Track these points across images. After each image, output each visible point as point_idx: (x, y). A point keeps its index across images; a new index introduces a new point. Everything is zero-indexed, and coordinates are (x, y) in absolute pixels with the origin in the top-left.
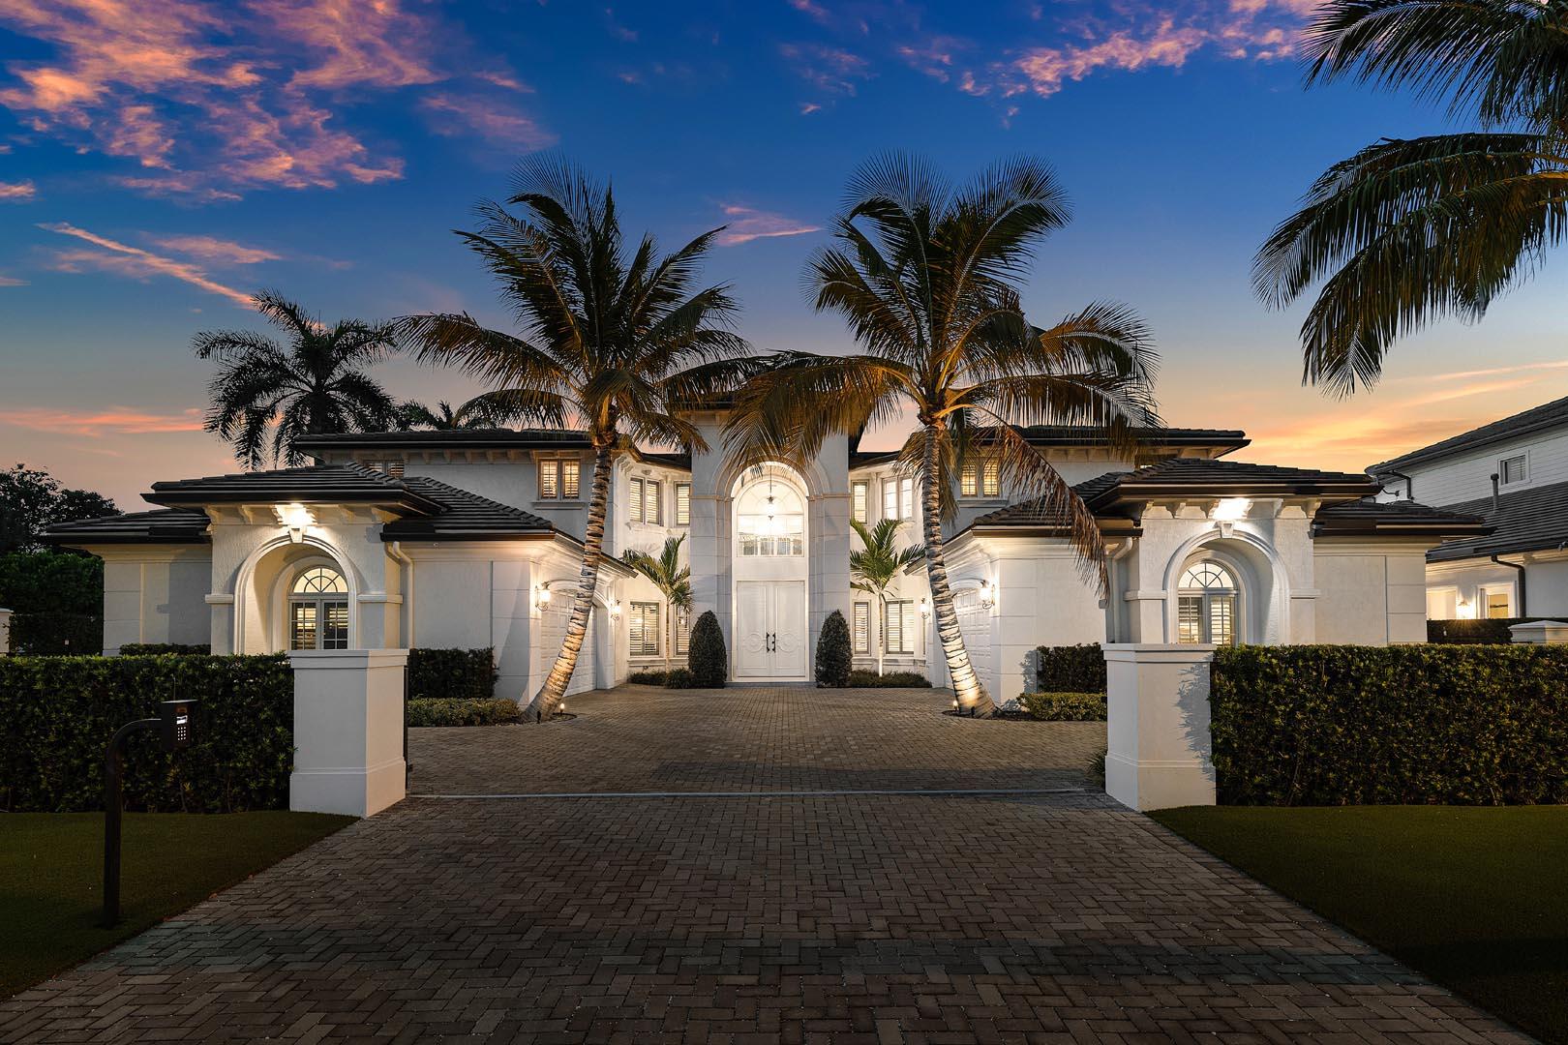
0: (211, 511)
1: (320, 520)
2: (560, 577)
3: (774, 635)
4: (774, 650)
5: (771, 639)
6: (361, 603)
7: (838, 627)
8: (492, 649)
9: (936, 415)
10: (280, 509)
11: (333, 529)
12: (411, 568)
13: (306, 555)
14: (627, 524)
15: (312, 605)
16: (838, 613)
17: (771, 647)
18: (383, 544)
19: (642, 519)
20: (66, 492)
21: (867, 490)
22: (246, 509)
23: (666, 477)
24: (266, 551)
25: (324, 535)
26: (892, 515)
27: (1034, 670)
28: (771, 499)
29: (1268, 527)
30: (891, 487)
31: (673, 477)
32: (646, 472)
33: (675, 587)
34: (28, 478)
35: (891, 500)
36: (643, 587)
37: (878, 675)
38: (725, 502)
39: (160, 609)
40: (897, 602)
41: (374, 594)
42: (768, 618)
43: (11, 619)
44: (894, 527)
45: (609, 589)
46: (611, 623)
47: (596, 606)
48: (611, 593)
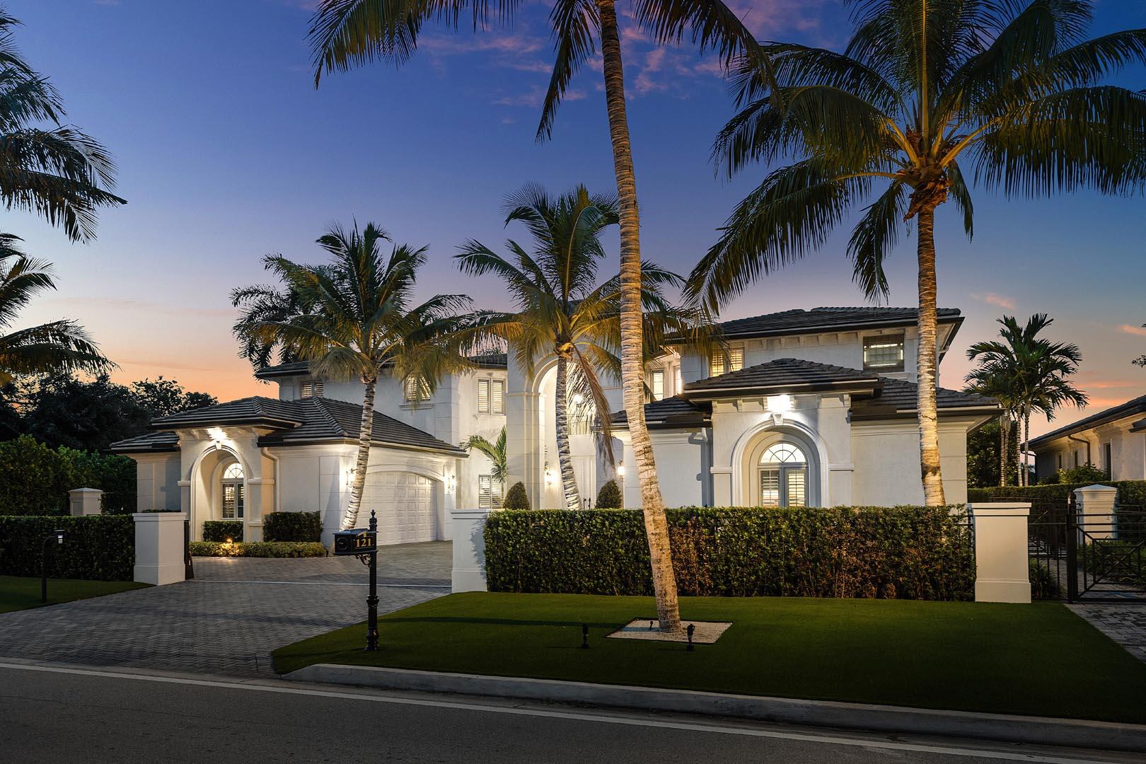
0: (179, 433)
1: (229, 436)
2: (379, 463)
5: (588, 502)
6: (248, 483)
8: (319, 512)
9: (561, 349)
10: (210, 431)
11: (236, 440)
12: (278, 462)
13: (224, 457)
14: (474, 416)
15: (232, 486)
16: (613, 482)
18: (260, 449)
19: (488, 411)
20: (188, 394)
22: (195, 432)
24: (205, 455)
25: (232, 444)
29: (813, 415)
32: (490, 374)
34: (165, 386)
36: (479, 464)
38: (534, 397)
39: (162, 489)
41: (256, 479)
42: (585, 486)
43: (102, 495)
45: (445, 467)
46: (449, 492)
47: (435, 481)
48: (449, 470)
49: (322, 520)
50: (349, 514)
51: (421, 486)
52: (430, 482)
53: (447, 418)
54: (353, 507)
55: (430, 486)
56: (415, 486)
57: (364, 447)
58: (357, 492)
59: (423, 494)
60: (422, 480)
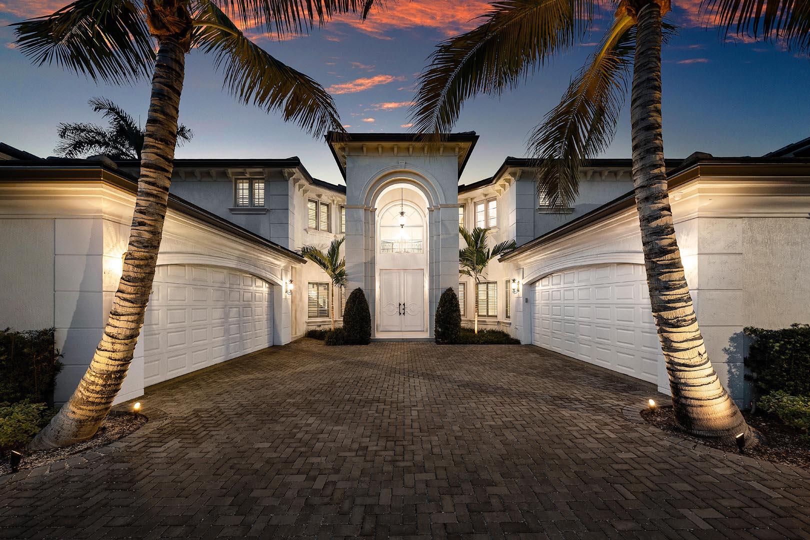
3: (404, 304)
4: (404, 314)
5: (402, 307)
7: (452, 300)
8: (54, 330)
14: (305, 230)
16: (450, 290)
17: (402, 312)
19: (317, 228)
21: (464, 211)
23: (333, 201)
26: (482, 225)
27: (740, 357)
28: (402, 213)
30: (481, 208)
31: (338, 201)
32: (319, 196)
33: (337, 272)
35: (481, 217)
36: (314, 272)
37: (474, 331)
38: (370, 211)
40: (485, 283)
42: (400, 293)
44: (484, 233)
45: (283, 271)
46: (286, 296)
47: (272, 284)
48: (286, 274)
49: (60, 346)
50: (106, 342)
51: (257, 289)
52: (267, 285)
53: (284, 224)
54: (122, 325)
55: (267, 289)
56: (251, 288)
57: (153, 184)
58: (130, 289)
59: (260, 298)
60: (259, 283)
